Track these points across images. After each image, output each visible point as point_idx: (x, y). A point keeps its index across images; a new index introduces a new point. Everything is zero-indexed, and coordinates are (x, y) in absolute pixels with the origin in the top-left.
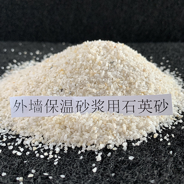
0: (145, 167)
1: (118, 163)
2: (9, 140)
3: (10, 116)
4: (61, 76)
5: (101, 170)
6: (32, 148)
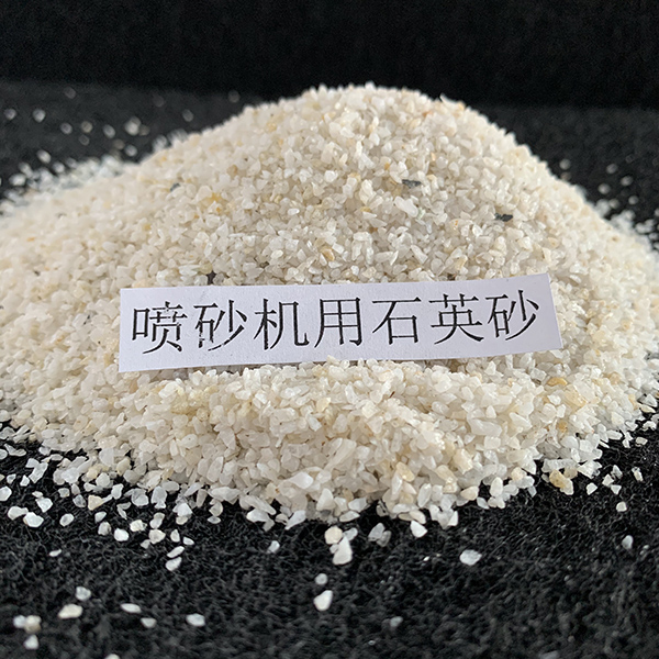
0: (523, 599)
1: (415, 574)
3: (8, 370)
4: (211, 223)
5: (350, 604)
6: (86, 498)
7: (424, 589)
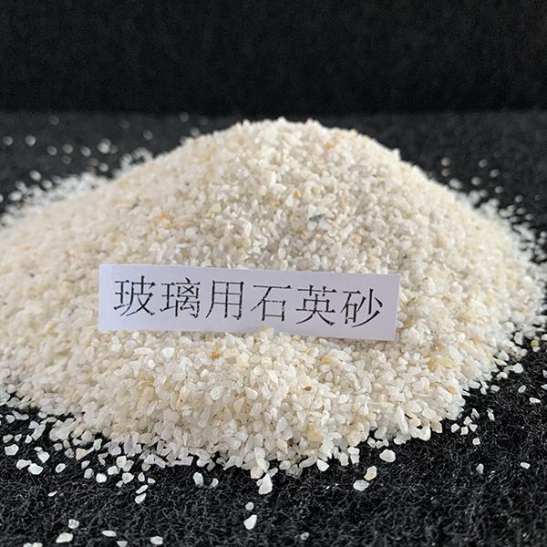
0: (399, 515)
1: (319, 500)
2: (9, 425)
3: (13, 352)
4: (162, 235)
5: (270, 524)
6: (74, 451)
7: (326, 510)
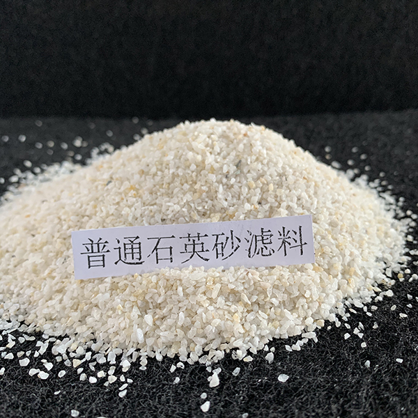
0: (312, 398)
2: (21, 344)
3: (21, 292)
4: (131, 202)
5: (220, 408)
6: (71, 361)
7: (259, 397)
